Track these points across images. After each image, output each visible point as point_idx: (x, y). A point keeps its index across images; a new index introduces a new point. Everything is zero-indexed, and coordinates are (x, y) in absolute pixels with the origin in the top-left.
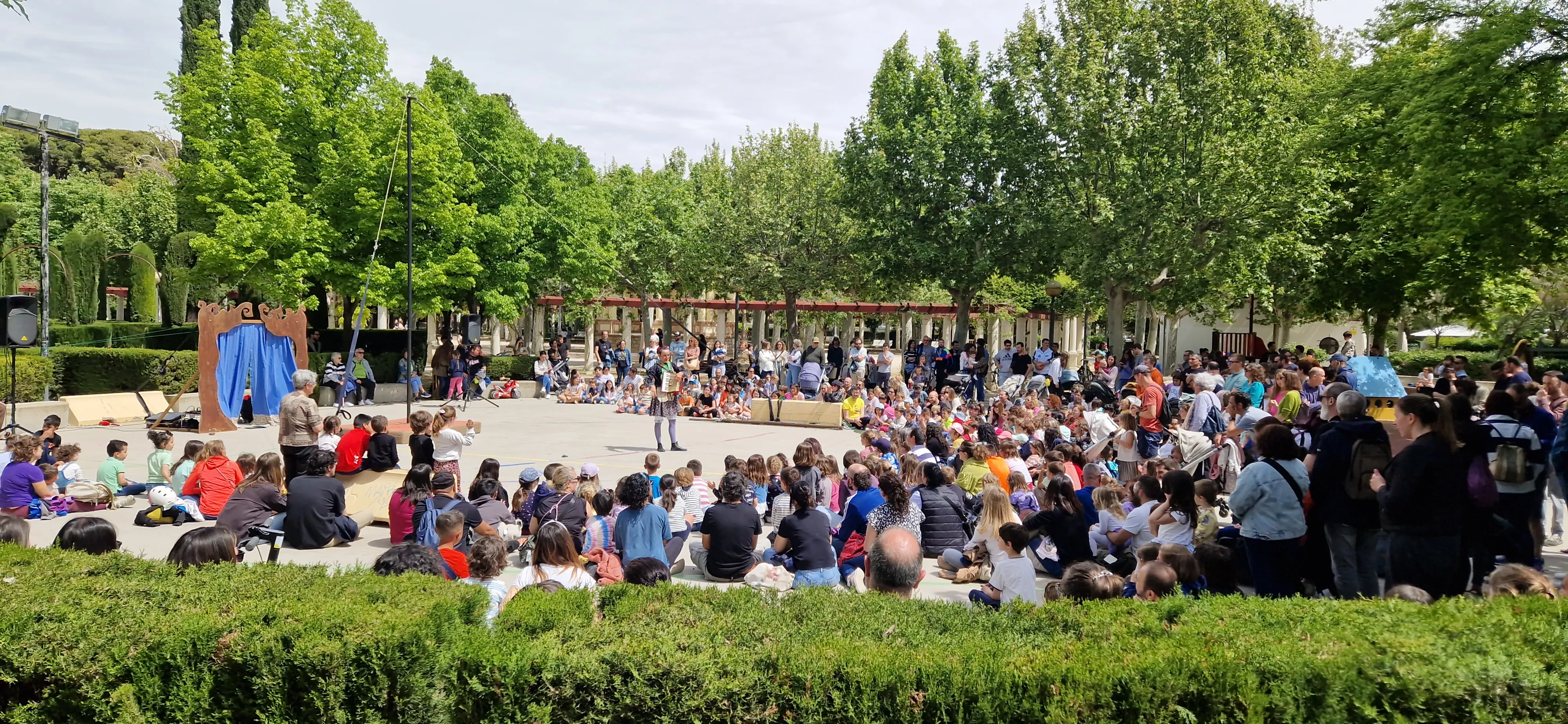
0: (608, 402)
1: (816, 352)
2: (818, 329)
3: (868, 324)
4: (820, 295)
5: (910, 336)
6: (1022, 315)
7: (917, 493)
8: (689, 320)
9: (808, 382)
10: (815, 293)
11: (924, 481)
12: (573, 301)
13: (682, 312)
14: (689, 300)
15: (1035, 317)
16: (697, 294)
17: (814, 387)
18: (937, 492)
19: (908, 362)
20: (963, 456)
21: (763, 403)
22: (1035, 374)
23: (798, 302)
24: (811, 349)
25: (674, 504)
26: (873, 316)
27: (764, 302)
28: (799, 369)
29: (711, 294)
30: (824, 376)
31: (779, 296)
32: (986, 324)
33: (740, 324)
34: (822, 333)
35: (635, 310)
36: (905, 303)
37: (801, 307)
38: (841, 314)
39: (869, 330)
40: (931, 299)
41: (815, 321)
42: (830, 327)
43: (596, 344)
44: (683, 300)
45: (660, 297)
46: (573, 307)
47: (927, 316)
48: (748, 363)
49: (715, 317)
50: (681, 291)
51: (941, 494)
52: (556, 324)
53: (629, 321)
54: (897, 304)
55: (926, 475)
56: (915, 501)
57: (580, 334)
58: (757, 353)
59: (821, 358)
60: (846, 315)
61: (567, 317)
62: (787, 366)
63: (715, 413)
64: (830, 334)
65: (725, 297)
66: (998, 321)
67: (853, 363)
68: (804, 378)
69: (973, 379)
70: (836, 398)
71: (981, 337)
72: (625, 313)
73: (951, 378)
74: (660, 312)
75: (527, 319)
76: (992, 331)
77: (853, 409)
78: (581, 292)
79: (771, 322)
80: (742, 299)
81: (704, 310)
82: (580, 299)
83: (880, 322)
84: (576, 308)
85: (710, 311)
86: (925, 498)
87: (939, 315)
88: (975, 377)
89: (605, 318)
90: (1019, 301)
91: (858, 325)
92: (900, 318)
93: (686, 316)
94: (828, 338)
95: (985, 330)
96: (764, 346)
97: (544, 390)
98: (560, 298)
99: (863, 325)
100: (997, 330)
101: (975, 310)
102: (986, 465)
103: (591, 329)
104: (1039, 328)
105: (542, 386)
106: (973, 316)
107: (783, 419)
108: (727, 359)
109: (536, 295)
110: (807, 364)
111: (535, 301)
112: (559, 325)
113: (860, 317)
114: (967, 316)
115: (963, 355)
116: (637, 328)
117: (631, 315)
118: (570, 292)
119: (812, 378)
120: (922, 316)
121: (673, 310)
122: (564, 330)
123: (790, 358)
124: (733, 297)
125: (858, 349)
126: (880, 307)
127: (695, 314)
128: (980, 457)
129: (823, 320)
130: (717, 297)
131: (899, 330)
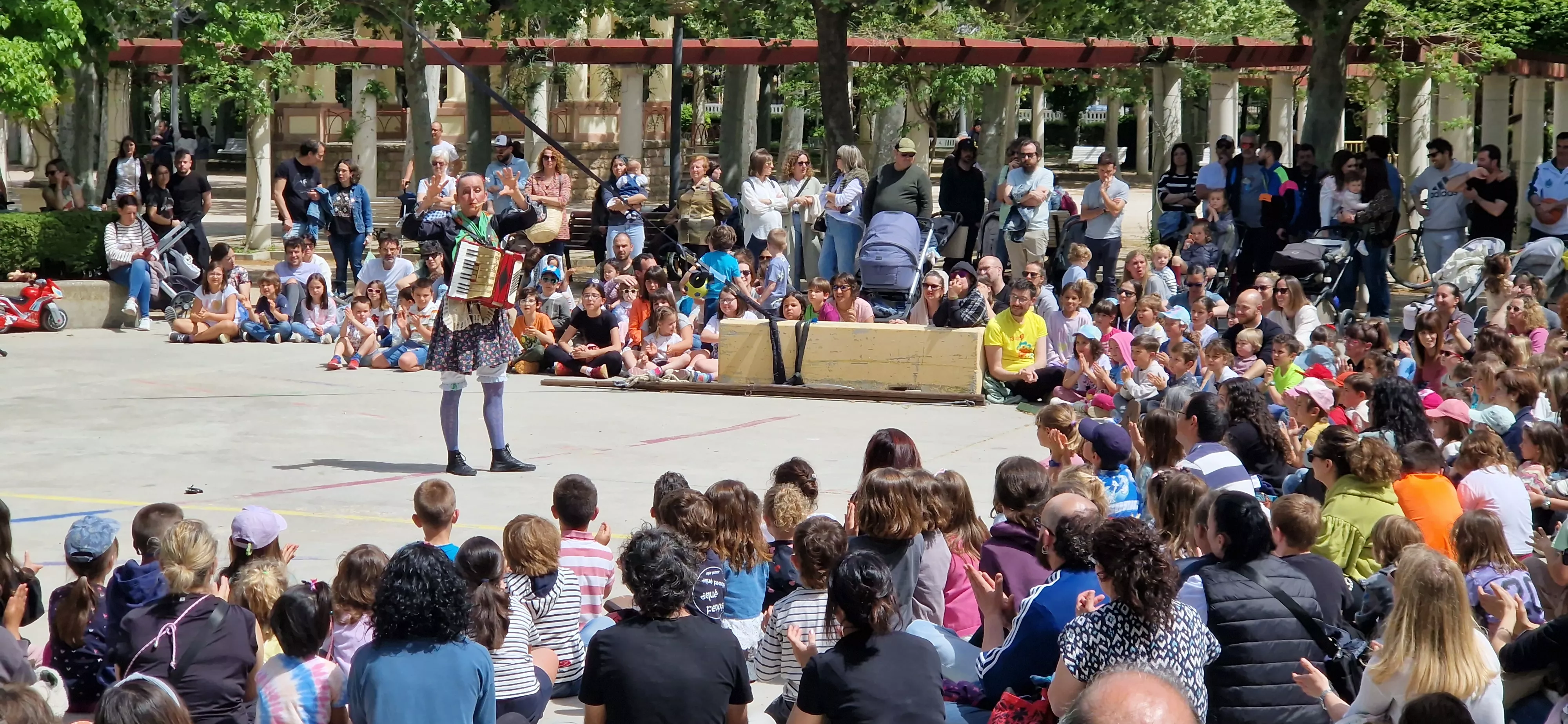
0: (314, 338)
1: (905, 182)
2: (913, 116)
3: (1054, 102)
4: (917, 18)
5: (1175, 132)
6: (1500, 67)
7: (1195, 582)
8: (541, 100)
9: (884, 269)
10: (902, 13)
11: (1217, 545)
12: (209, 51)
13: (520, 75)
14: (539, 41)
15: (1539, 72)
16: (562, 26)
17: (901, 284)
18: (1252, 575)
19: (1166, 207)
20: (1323, 471)
21: (755, 331)
22: (1535, 235)
23: (853, 39)
24: (893, 174)
25: (505, 624)
26: (1071, 76)
27: (753, 42)
28: (856, 233)
29: (604, 23)
30: (930, 252)
31: (798, 21)
32: (1395, 96)
33: (686, 108)
34: (923, 129)
35: (388, 74)
36: (1161, 38)
37: (863, 54)
38: (979, 72)
39: (1058, 117)
40: (1237, 25)
41: (903, 94)
42: (949, 110)
43: (277, 172)
44: (523, 41)
45: (457, 34)
46: (211, 69)
47: (1224, 74)
48: (709, 216)
49: (616, 86)
50: (516, 17)
51: (1265, 581)
52: (165, 116)
53: (370, 107)
54: (1138, 41)
55: (1220, 529)
56: (1191, 601)
57: (233, 147)
58: (734, 189)
59: (920, 200)
60: (991, 75)
61: (194, 97)
62: (821, 225)
63: (616, 365)
64: (948, 129)
65: (644, 29)
66: (1428, 86)
67: (1014, 213)
68: (871, 256)
69: (1354, 252)
70: (966, 314)
71: (1381, 131)
72: (360, 83)
73: (1294, 251)
74: (459, 79)
75: (82, 103)
76: (1411, 113)
77: (1014, 346)
78: (233, 25)
79: (778, 98)
80: (690, 34)
81: (583, 70)
82: (228, 44)
83: (1089, 97)
84: (221, 72)
85: (601, 71)
86: (1217, 592)
87: (1261, 73)
88: (1362, 248)
89: (302, 98)
90: (1491, 27)
91: (1027, 104)
92: (1148, 82)
93: (532, 88)
94: (942, 143)
95: (1393, 112)
96: (756, 168)
97: (131, 305)
98: (175, 43)
99: (1041, 104)
100: (1425, 110)
101: (1363, 55)
102: (1389, 493)
103: (262, 131)
104: (1549, 104)
105: (125, 296)
106: (1356, 71)
107: (811, 376)
108: (651, 206)
109: (106, 35)
110: (882, 218)
111: (102, 51)
112: (175, 121)
113: (1033, 81)
114: (1337, 75)
115: (1329, 184)
116: (394, 124)
117: (376, 90)
118: (201, 24)
119: (896, 258)
120: (1210, 75)
121: (495, 71)
122: (185, 134)
123: (829, 202)
124: (666, 28)
125: (1028, 170)
126: (1090, 50)
127: (559, 83)
128: (1370, 470)
129: (926, 92)
130: (620, 31)
131: (1144, 115)
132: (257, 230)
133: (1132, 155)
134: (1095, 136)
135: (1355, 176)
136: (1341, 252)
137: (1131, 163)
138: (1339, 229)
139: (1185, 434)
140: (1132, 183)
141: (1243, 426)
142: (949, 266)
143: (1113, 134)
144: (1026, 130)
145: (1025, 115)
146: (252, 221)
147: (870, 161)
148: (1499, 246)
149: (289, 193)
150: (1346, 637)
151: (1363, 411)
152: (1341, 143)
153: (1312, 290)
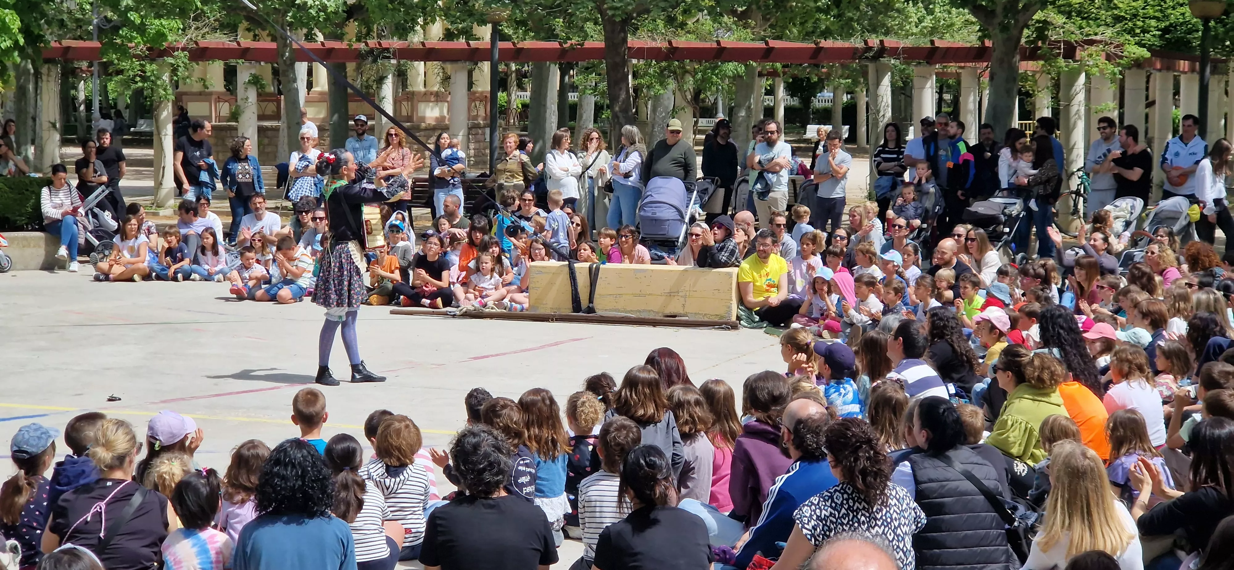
0: (208, 278)
1: (675, 153)
2: (681, 102)
3: (792, 89)
4: (683, 25)
5: (887, 114)
6: (1138, 64)
7: (905, 467)
8: (388, 89)
9: (657, 222)
10: (670, 21)
11: (921, 438)
12: (123, 51)
13: (370, 70)
14: (385, 43)
15: (1169, 68)
16: (403, 31)
17: (671, 234)
18: (948, 461)
19: (881, 173)
20: (1005, 380)
21: (556, 272)
22: (1167, 195)
23: (633, 41)
24: (664, 148)
25: (360, 504)
26: (805, 70)
27: (554, 45)
28: (637, 194)
29: (437, 29)
30: (694, 209)
31: (589, 26)
32: (1057, 86)
33: (502, 96)
34: (689, 111)
35: (265, 69)
36: (874, 41)
37: (640, 53)
38: (731, 67)
39: (795, 102)
40: (934, 30)
41: (672, 85)
42: (709, 97)
43: (177, 148)
44: (372, 43)
45: (320, 37)
46: (125, 65)
47: (924, 69)
48: (519, 181)
49: (446, 79)
50: (367, 24)
51: (958, 466)
52: (89, 104)
53: (252, 95)
54: (856, 43)
55: (923, 426)
56: (902, 483)
57: (143, 126)
58: (540, 159)
59: (686, 169)
60: (742, 69)
61: (111, 86)
62: (609, 187)
63: (448, 298)
64: (708, 112)
65: (468, 34)
66: (1082, 78)
67: (761, 177)
68: (648, 212)
69: (1027, 209)
70: (723, 257)
71: (1047, 113)
72: (243, 76)
73: (980, 207)
74: (322, 73)
75: (21, 92)
76: (1070, 100)
77: (761, 282)
78: (141, 29)
79: (574, 88)
80: (505, 38)
81: (420, 66)
82: (138, 44)
83: (819, 86)
84: (131, 66)
85: (435, 66)
86: (923, 475)
87: (953, 67)
88: (1033, 204)
89: (197, 87)
90: (1131, 32)
91: (771, 92)
92: (865, 74)
93: (381, 80)
94: (703, 122)
95: (1056, 98)
96: (557, 143)
97: (63, 251)
98: (95, 44)
99: (781, 92)
100: (1080, 98)
101: (1032, 54)
102: (1056, 397)
103: (166, 113)
104: (1177, 93)
105: (58, 245)
106: (1027, 67)
107: (602, 306)
108: (473, 174)
109: (40, 38)
110: (656, 182)
111: (37, 51)
112: (96, 106)
113: (774, 74)
114: (1013, 69)
115: (1005, 153)
116: (271, 108)
117: (255, 81)
118: (116, 29)
119: (668, 214)
120: (913, 70)
121: (351, 67)
122: (105, 116)
123: (615, 169)
124: (485, 32)
125: (771, 144)
126: (818, 51)
127: (402, 76)
128: (1040, 380)
129: (690, 83)
130: (449, 35)
131: (862, 100)
132: (163, 192)
133: (853, 132)
134: (824, 117)
135: (1026, 149)
136: (1016, 208)
137: (852, 138)
138: (1015, 190)
139: (894, 352)
140: (854, 153)
141: (941, 345)
142: (710, 219)
143: (838, 115)
144: (770, 112)
145: (769, 101)
146: (159, 184)
147: (647, 137)
148: (1139, 203)
149: (186, 163)
150: (1022, 509)
151: (1034, 332)
152: (1016, 123)
153: (995, 238)
